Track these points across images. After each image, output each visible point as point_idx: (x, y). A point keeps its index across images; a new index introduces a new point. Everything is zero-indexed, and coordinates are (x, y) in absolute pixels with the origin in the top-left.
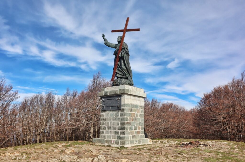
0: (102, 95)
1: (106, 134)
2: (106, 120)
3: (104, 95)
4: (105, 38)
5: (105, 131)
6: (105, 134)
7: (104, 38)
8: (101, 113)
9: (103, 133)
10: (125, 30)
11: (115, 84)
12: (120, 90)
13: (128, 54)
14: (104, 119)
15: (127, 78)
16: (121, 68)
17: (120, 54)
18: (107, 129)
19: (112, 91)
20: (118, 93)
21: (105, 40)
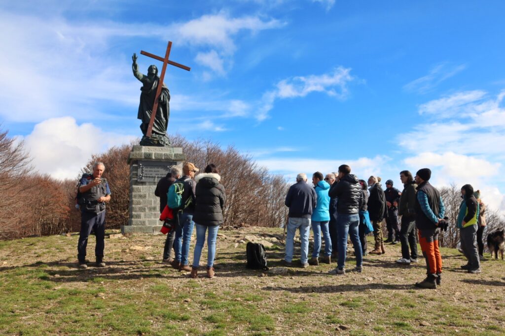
0: (138, 157)
1: (145, 218)
2: (145, 196)
3: (143, 157)
5: (142, 214)
6: (142, 219)
7: (134, 61)
8: (134, 186)
9: (138, 216)
10: (166, 61)
11: (156, 142)
12: (175, 155)
14: (140, 196)
17: (162, 97)
18: (147, 211)
19: (161, 155)
20: (173, 158)
21: (135, 66)
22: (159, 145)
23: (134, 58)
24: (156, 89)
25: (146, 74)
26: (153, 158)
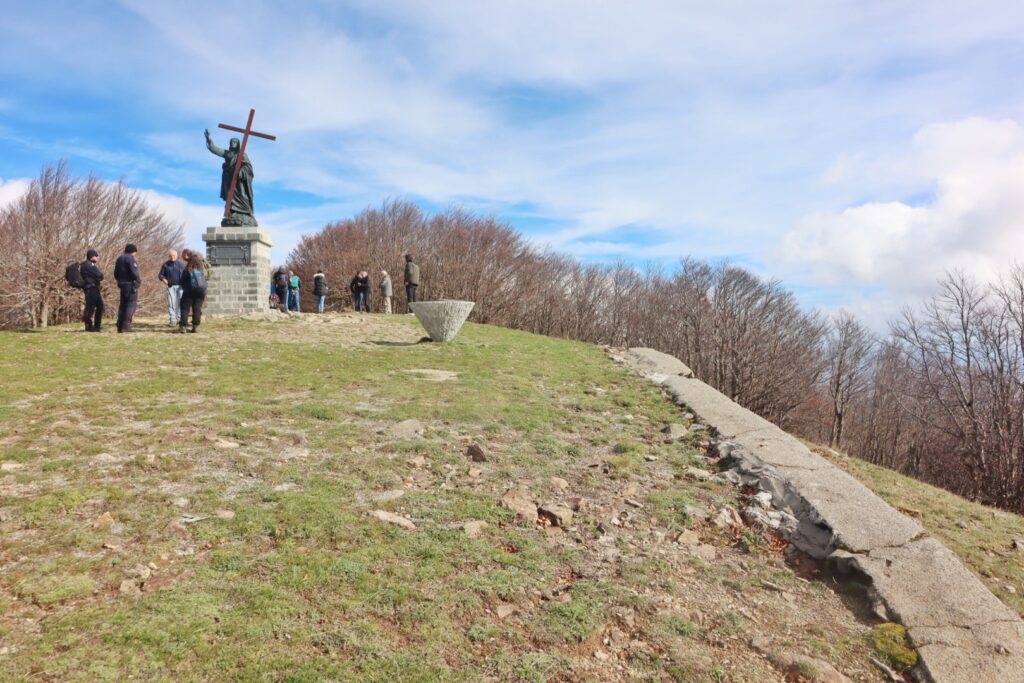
1: (219, 301)
2: (219, 279)
4: (210, 137)
5: (217, 297)
6: (217, 302)
7: (207, 138)
10: (248, 132)
11: (233, 222)
12: (249, 235)
13: (251, 174)
14: (215, 279)
15: (249, 214)
16: (240, 196)
17: (241, 173)
18: (221, 292)
19: (233, 235)
20: (246, 238)
21: (209, 141)
22: (236, 225)
23: (207, 134)
24: (235, 165)
25: (227, 148)
26: (226, 239)
